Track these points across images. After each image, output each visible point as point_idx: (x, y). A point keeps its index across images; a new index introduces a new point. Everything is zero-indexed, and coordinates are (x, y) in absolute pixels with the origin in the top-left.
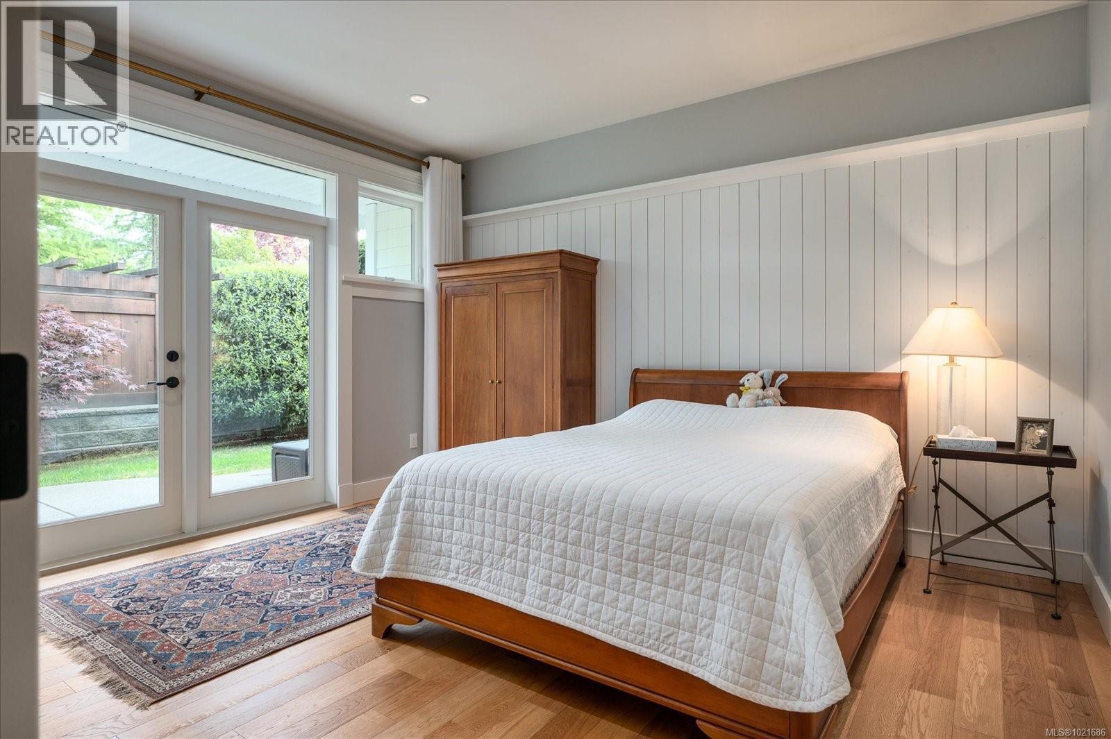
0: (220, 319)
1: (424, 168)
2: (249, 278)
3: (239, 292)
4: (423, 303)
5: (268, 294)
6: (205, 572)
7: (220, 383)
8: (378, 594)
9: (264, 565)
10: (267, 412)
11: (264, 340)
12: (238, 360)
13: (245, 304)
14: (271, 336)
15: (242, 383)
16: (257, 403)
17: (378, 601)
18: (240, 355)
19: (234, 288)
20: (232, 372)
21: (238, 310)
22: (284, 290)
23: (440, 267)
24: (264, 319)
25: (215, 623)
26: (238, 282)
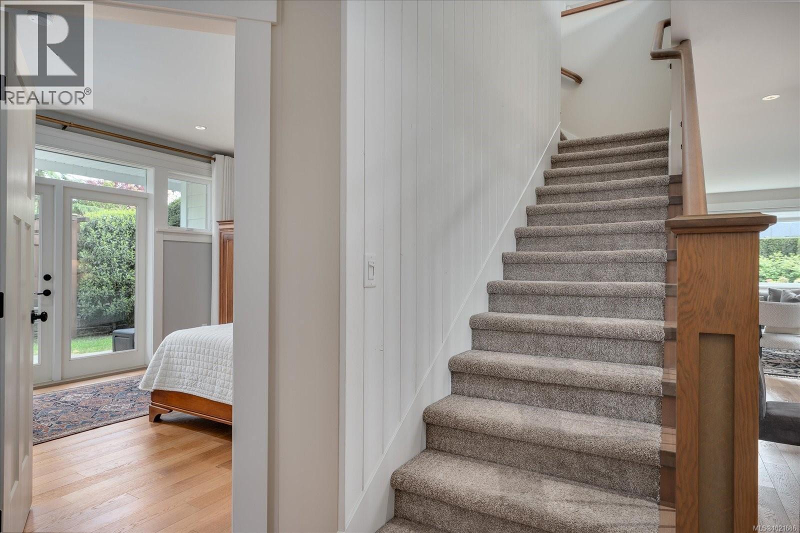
0: (86, 248)
1: (212, 161)
2: (107, 220)
3: (99, 230)
4: (212, 243)
5: (120, 231)
6: (64, 399)
7: (86, 292)
8: (152, 400)
9: (99, 395)
10: (119, 312)
11: (118, 263)
12: (99, 276)
13: (104, 238)
14: (123, 260)
15: (101, 292)
16: (112, 306)
17: (152, 404)
18: (100, 273)
19: (96, 227)
20: (94, 285)
21: (99, 243)
22: (132, 228)
23: (221, 223)
24: (118, 248)
25: (67, 418)
26: (99, 222)
